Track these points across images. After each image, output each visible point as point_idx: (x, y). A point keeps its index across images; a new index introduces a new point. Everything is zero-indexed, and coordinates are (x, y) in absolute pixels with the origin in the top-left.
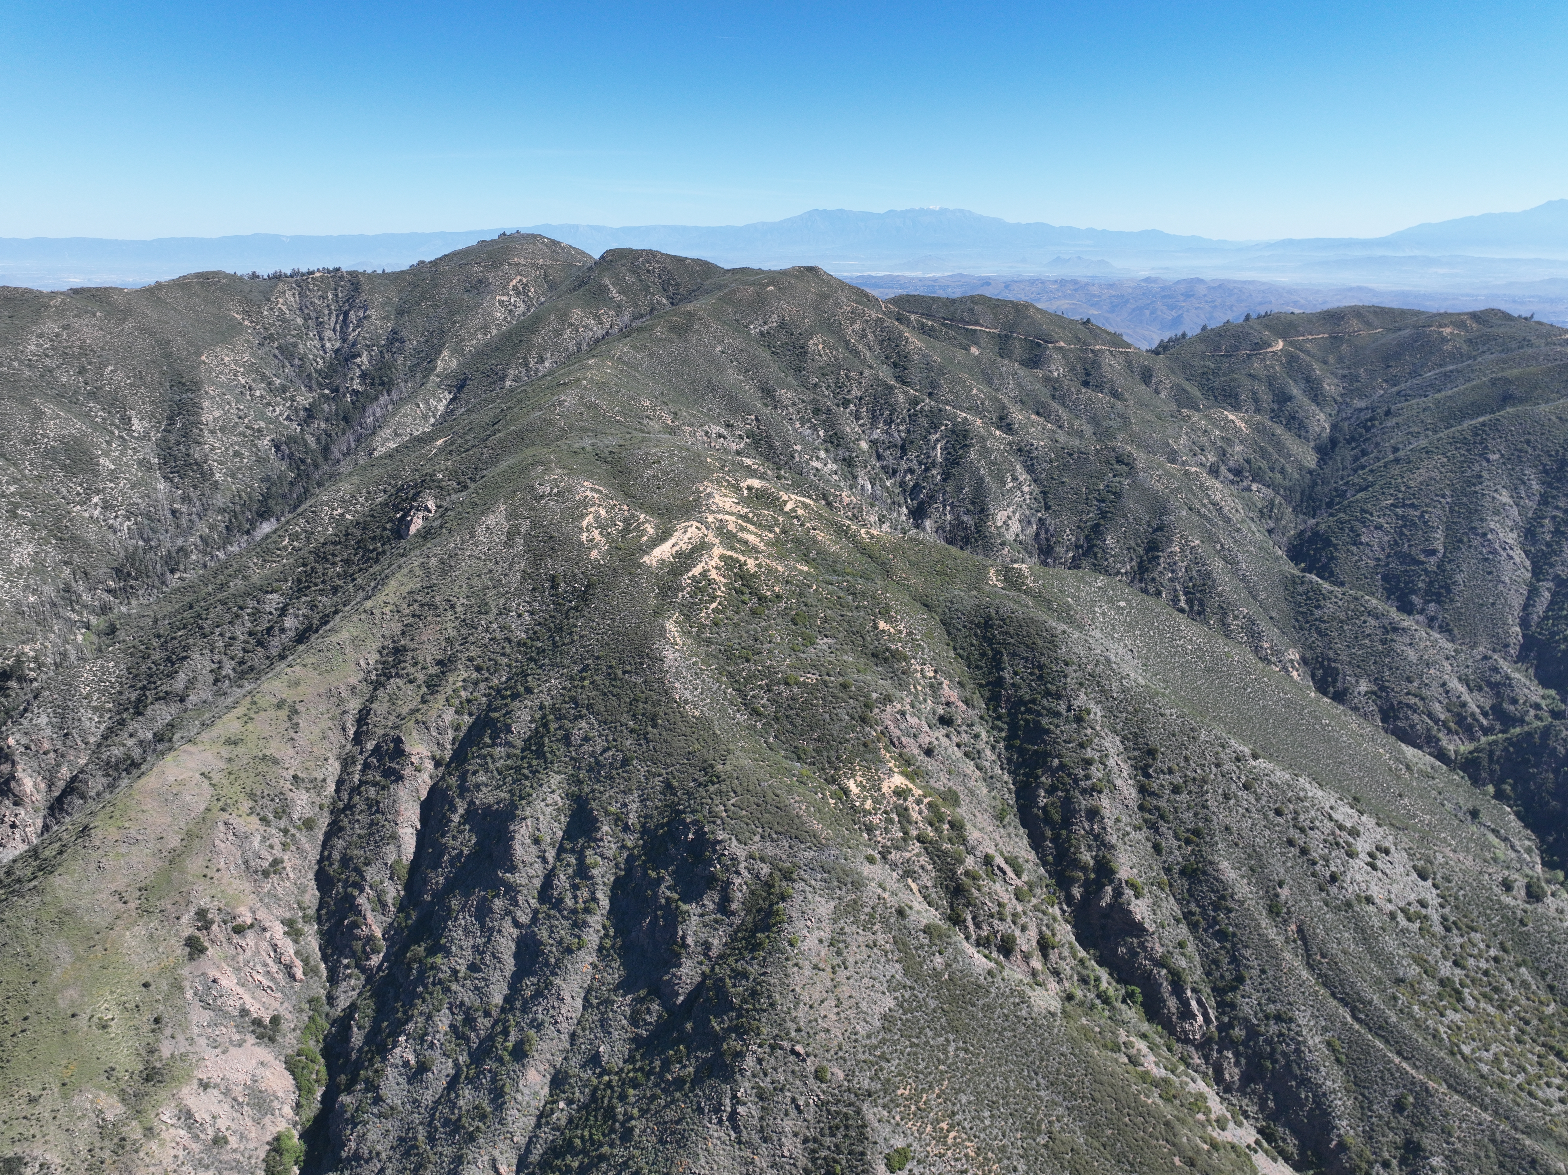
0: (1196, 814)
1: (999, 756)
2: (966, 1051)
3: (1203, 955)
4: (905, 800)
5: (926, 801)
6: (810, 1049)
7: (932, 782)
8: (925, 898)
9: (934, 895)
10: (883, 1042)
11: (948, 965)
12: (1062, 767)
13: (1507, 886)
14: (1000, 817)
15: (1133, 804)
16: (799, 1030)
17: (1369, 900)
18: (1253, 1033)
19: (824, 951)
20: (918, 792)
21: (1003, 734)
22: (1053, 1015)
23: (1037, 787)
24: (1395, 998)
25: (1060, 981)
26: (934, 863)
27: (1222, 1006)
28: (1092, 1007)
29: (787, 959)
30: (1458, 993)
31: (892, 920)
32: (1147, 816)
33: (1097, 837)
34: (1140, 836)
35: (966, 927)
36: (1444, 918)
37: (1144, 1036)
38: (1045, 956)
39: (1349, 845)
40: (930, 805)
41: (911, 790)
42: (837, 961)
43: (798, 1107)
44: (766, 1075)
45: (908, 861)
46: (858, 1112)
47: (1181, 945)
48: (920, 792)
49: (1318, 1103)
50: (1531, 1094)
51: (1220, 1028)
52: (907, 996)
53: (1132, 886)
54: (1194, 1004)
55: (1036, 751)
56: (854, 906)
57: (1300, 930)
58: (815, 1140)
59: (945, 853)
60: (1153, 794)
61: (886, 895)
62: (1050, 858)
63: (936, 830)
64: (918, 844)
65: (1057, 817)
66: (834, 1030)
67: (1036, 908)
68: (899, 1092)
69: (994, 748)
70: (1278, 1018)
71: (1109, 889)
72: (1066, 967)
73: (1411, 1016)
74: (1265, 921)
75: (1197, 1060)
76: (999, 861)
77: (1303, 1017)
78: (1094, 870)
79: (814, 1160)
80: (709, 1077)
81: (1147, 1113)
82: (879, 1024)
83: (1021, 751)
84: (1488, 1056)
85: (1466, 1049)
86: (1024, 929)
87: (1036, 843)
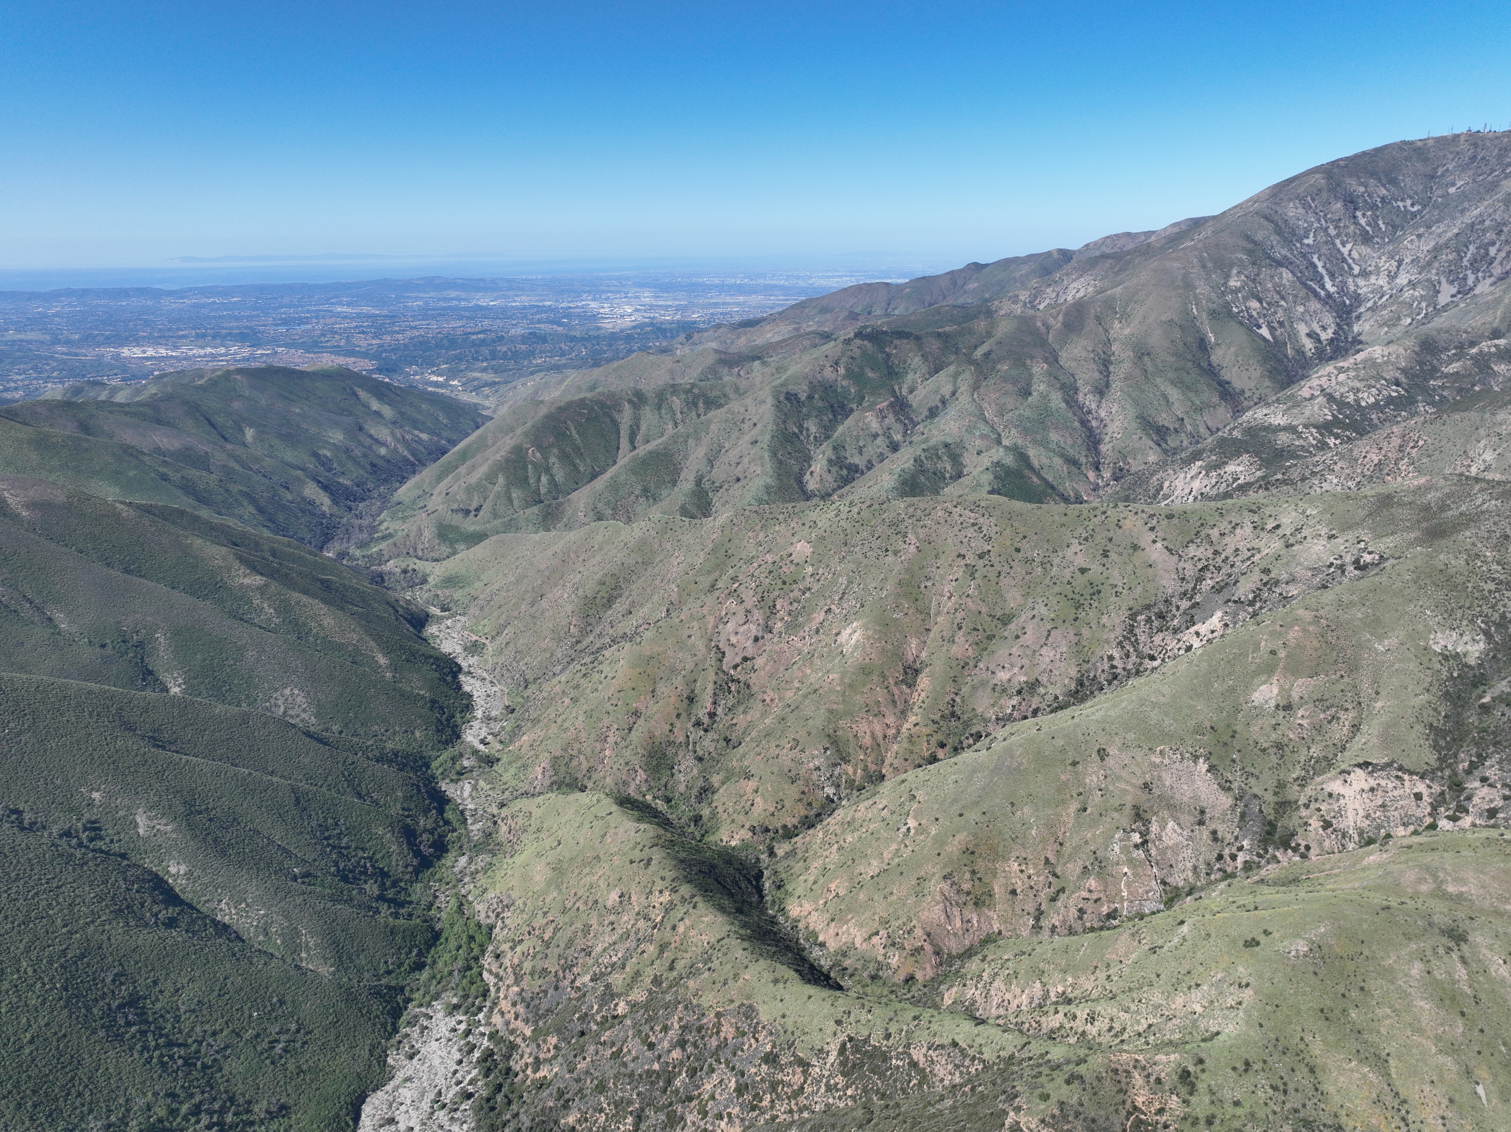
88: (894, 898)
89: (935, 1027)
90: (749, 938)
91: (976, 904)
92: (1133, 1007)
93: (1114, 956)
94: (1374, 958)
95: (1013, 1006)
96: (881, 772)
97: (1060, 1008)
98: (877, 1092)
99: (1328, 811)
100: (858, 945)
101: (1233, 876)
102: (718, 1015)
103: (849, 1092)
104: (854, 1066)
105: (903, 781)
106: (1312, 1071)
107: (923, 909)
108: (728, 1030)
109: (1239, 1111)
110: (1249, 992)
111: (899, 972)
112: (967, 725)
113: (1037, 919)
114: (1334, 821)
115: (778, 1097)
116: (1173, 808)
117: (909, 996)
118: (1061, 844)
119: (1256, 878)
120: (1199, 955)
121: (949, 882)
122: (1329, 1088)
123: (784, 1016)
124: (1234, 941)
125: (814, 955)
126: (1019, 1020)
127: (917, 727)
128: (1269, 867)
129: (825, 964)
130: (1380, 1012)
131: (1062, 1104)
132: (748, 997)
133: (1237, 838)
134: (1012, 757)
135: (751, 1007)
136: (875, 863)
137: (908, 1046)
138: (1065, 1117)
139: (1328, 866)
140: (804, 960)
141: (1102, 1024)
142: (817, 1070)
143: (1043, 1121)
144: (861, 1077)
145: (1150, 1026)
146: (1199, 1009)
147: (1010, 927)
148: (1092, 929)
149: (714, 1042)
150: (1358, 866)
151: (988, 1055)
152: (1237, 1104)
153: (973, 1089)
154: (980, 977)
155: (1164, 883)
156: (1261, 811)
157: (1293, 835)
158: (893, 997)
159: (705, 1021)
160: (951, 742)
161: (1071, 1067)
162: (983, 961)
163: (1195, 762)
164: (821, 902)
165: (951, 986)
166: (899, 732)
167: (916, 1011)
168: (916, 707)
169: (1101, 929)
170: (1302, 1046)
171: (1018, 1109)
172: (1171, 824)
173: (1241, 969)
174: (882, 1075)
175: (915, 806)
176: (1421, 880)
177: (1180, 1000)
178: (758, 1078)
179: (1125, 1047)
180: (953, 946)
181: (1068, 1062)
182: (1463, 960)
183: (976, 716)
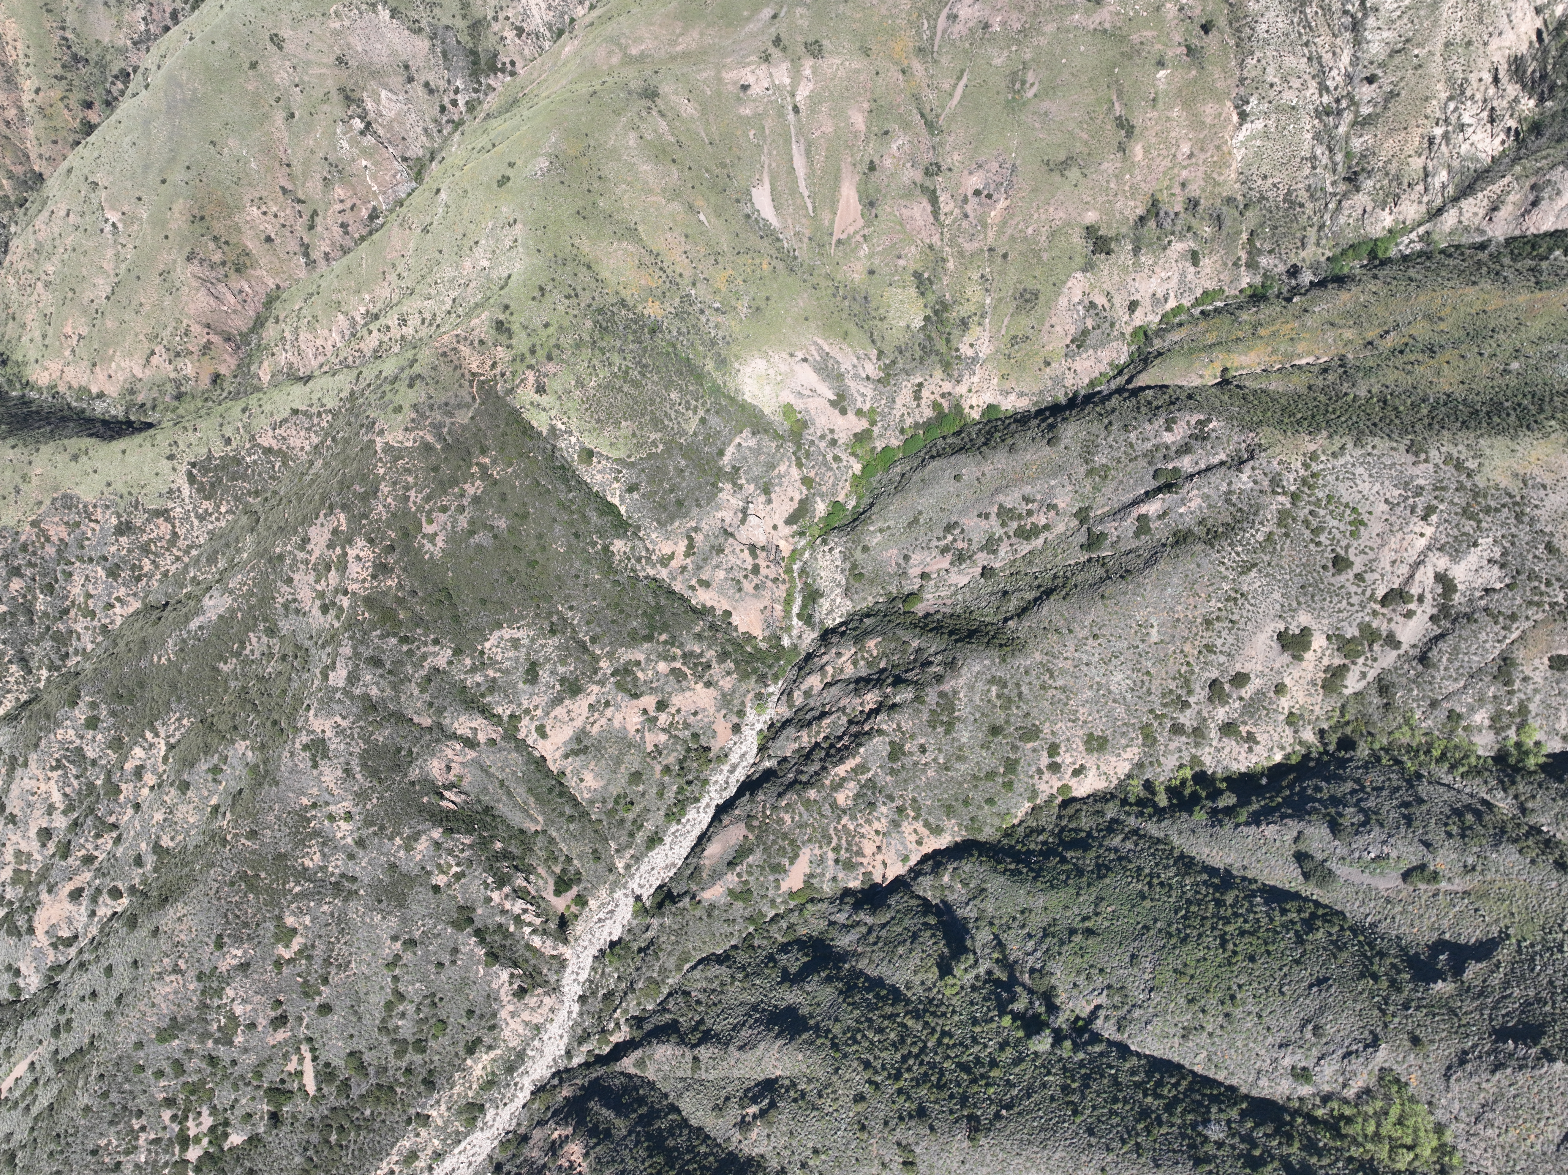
88: (147, 308)
89: (267, 408)
90: (10, 433)
91: (238, 270)
92: (433, 292)
93: (395, 254)
94: (600, 145)
95: (329, 349)
96: (33, 171)
97: (371, 327)
98: (249, 493)
99: (515, 15)
100: (140, 376)
101: (461, 123)
102: (34, 524)
103: (223, 509)
104: (212, 485)
105: (70, 171)
106: (589, 267)
107: (187, 303)
108: (57, 531)
109: (551, 330)
110: (519, 226)
111: (201, 377)
112: (102, 65)
113: (306, 255)
114: (524, 25)
115: (156, 555)
116: (376, 74)
117: (225, 394)
118: (288, 165)
119: (482, 115)
120: (466, 215)
121: (196, 262)
122: (605, 274)
123: (109, 484)
124: (489, 186)
125: (99, 410)
126: (341, 358)
127: (41, 94)
128: (489, 98)
129: (118, 412)
130: (617, 191)
131: (415, 407)
132: (56, 489)
133: (449, 81)
134: (180, 86)
135: (65, 496)
136: (100, 281)
137: (253, 438)
138: (422, 415)
139: (535, 75)
140: (91, 421)
141: (414, 321)
142: (179, 510)
143: (407, 429)
144: (226, 490)
145: (454, 300)
146: (486, 264)
147: (285, 276)
148: (363, 239)
149: (50, 551)
150: (560, 63)
151: (331, 403)
152: (546, 326)
153: (334, 439)
154: (283, 338)
155: (405, 159)
156: (458, 42)
157: (495, 56)
158: (210, 404)
159: (23, 538)
160: (96, 95)
161: (407, 372)
162: (277, 322)
163: (374, 12)
164: (67, 353)
165: (261, 363)
166: (21, 109)
167: (241, 404)
168: (22, 68)
169: (371, 233)
170: (575, 251)
171: (381, 432)
172: (384, 94)
173: (504, 209)
174: (244, 477)
175: (103, 194)
176: (610, 53)
177: (468, 264)
178: (124, 552)
179: (443, 330)
180: (239, 324)
181: (402, 369)
182: (662, 114)
183: (105, 49)
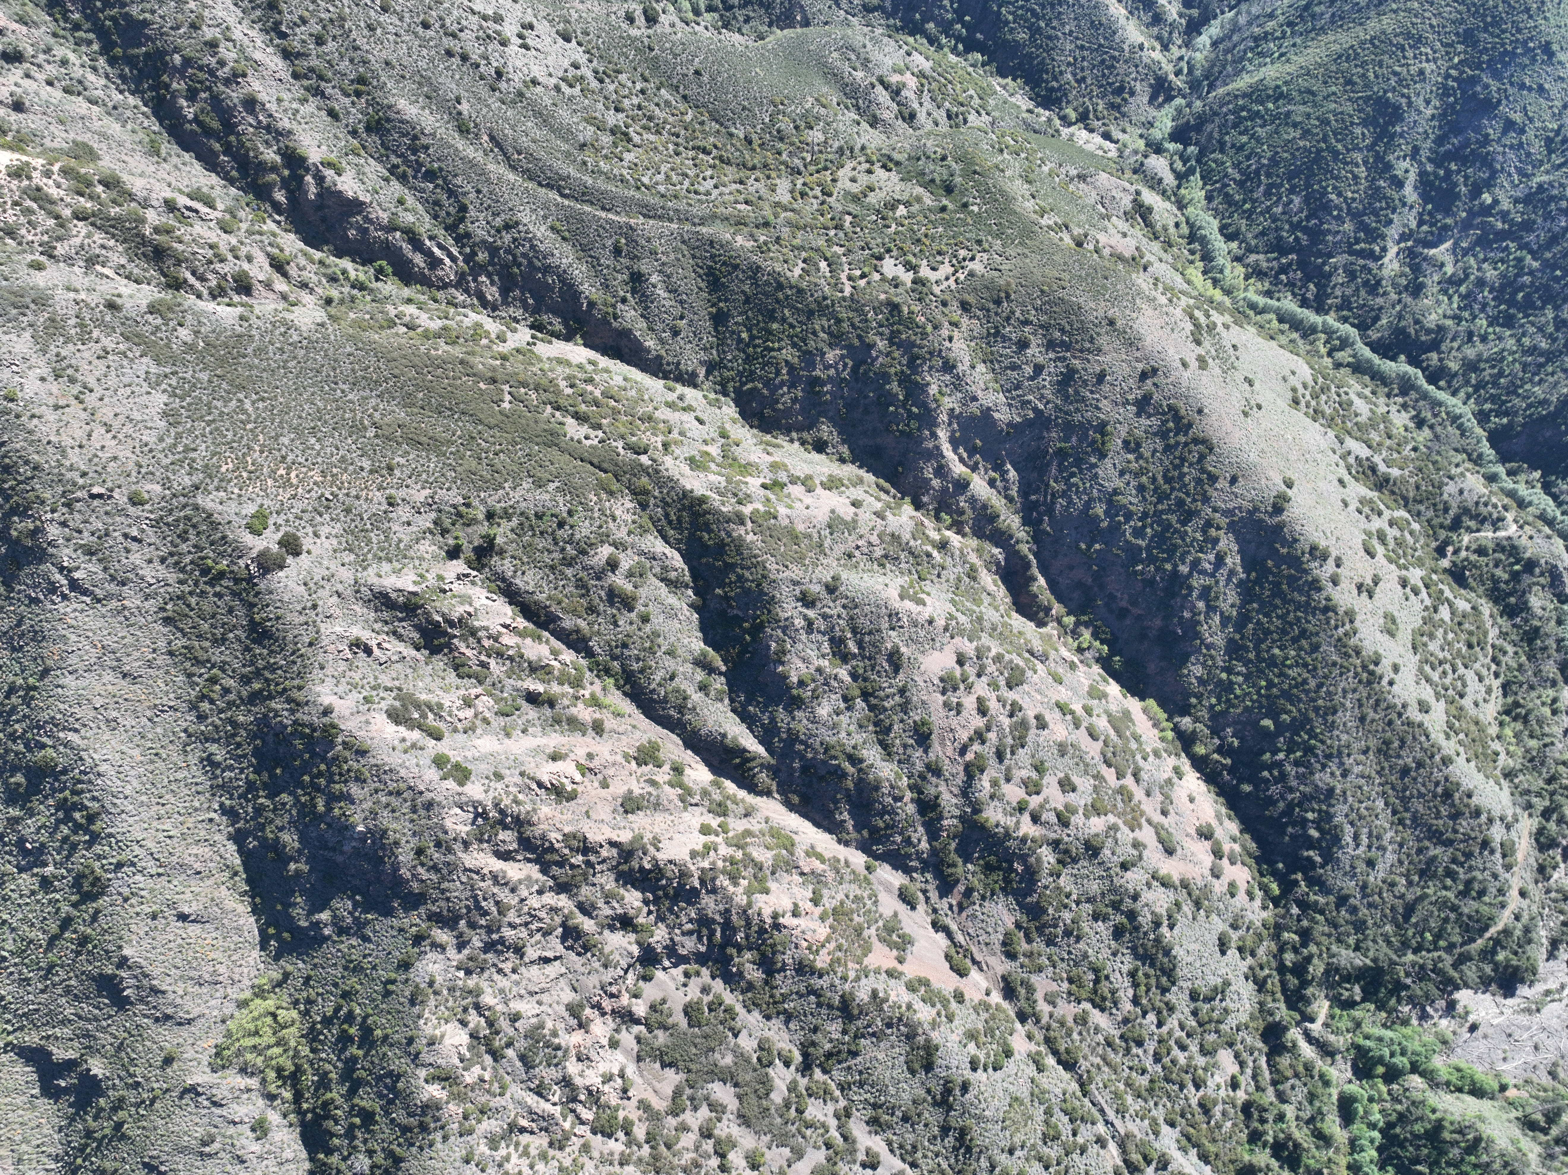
0: (352, 61)
1: (107, 77)
2: (263, 399)
3: (424, 201)
4: (29, 178)
5: (56, 168)
6: (109, 484)
7: (47, 142)
8: (128, 277)
9: (136, 271)
10: (179, 436)
11: (197, 333)
12: (187, 62)
13: (630, 18)
14: (154, 151)
15: (286, 76)
16: (84, 474)
17: (535, 82)
18: (493, 250)
19: (54, 387)
20: (38, 162)
21: (96, 47)
22: (322, 325)
23: (174, 97)
24: (584, 163)
25: (312, 291)
26: (113, 236)
27: (459, 240)
28: (353, 299)
29: (18, 416)
30: (626, 134)
31: (108, 318)
32: (306, 83)
33: (268, 128)
34: (310, 108)
35: (191, 286)
36: (596, 72)
37: (409, 301)
38: (285, 275)
39: (499, 33)
40: (64, 172)
41: (28, 164)
42: (76, 389)
43: (135, 539)
44: (80, 532)
45: (82, 247)
46: (196, 508)
47: (401, 202)
48: (41, 161)
49: (563, 281)
50: (696, 192)
51: (466, 261)
52: (174, 382)
53: (330, 165)
54: (436, 250)
55: (147, 54)
56: (55, 325)
57: (492, 138)
58: (171, 554)
59: (118, 219)
60: (299, 55)
61: (83, 296)
62: (234, 173)
63: (90, 198)
64: (81, 224)
65: (215, 125)
66: (121, 455)
67: (250, 233)
68: (223, 469)
69: (94, 69)
70: (507, 227)
71: (309, 179)
72: (310, 275)
73: (601, 172)
74: (460, 143)
75: (461, 297)
76: (183, 201)
77: (525, 216)
78: (285, 166)
79: (182, 570)
80: (20, 569)
81: (442, 363)
82: (163, 424)
83: (131, 61)
84: (660, 177)
85: (646, 180)
86: (249, 259)
87: (210, 163)
